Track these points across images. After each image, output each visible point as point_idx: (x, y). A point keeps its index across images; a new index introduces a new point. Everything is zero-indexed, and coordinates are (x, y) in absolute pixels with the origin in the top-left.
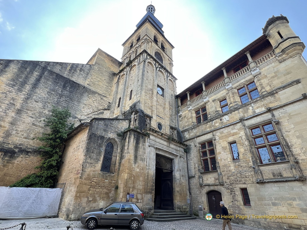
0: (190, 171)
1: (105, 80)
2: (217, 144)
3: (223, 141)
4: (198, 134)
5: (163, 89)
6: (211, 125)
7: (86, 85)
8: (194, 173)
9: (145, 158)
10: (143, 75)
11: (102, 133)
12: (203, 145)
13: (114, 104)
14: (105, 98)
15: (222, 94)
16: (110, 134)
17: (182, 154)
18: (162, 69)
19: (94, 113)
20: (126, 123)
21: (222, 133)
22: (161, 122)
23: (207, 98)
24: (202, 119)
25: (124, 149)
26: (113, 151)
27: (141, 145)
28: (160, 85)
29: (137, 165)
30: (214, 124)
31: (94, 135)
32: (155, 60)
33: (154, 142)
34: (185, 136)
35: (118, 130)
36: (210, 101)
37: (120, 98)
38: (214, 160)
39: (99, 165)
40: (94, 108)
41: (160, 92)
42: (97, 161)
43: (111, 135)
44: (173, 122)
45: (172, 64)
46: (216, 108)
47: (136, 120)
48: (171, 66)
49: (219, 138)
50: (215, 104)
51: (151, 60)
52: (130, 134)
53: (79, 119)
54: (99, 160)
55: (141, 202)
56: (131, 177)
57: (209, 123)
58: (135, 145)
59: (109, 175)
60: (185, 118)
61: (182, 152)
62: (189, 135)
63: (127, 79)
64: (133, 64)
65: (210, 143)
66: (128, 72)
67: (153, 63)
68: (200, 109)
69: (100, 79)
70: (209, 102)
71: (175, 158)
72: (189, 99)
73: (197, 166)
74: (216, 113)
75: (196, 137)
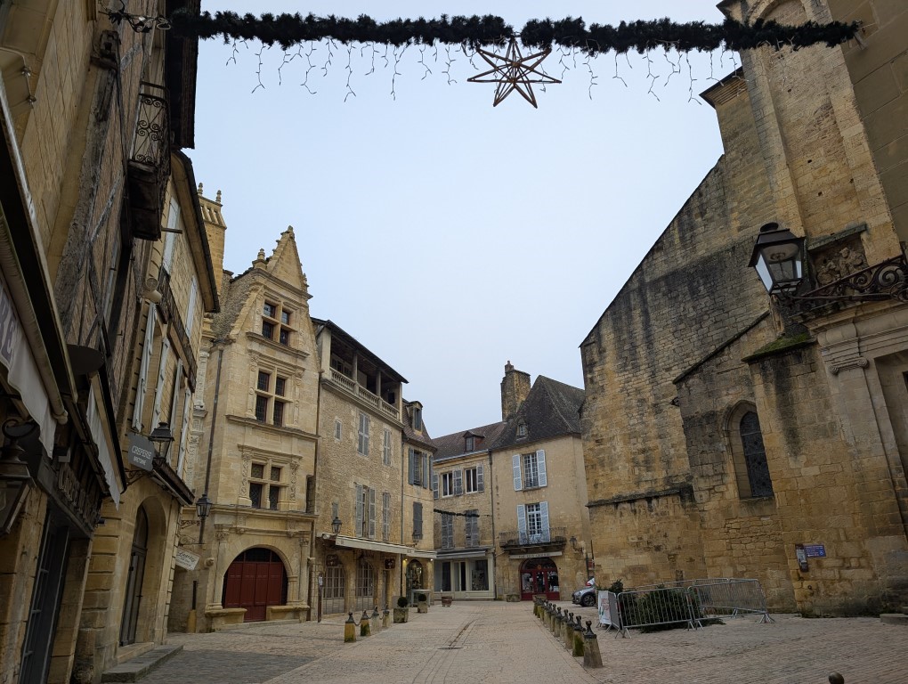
9: (833, 424)
11: (707, 405)
16: (727, 394)
27: (799, 388)
29: (804, 457)
31: (690, 422)
33: (857, 345)
39: (730, 488)
42: (722, 480)
43: (732, 397)
55: (864, 565)
58: (774, 397)
59: (766, 505)
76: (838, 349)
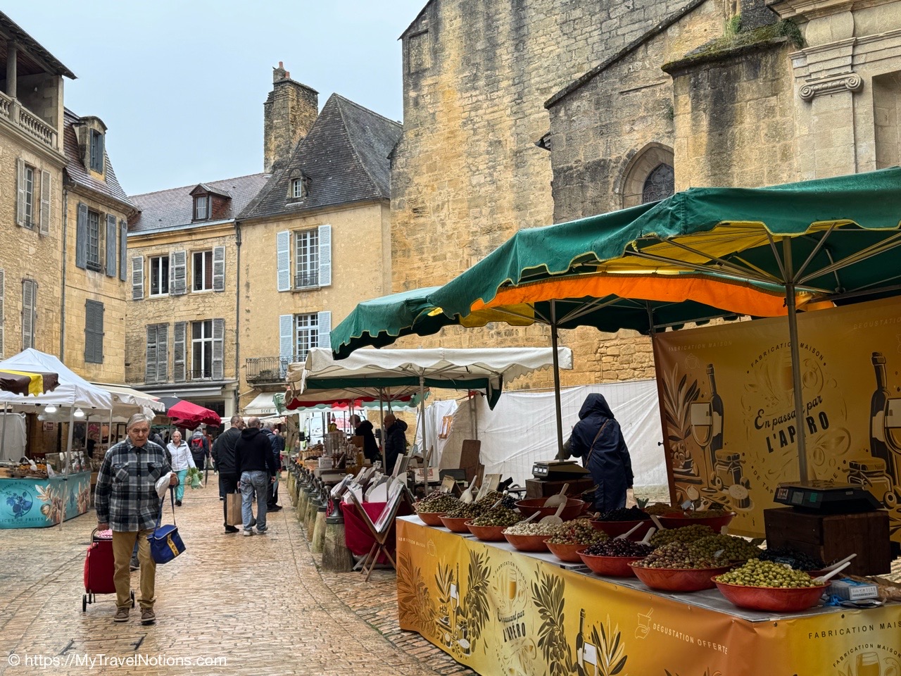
20: (709, 17)
76: (820, 57)
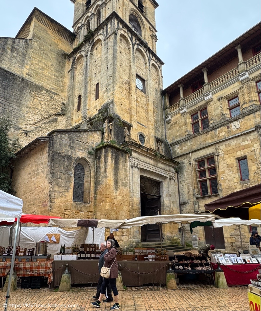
0: (182, 196)
1: (52, 65)
2: (220, 160)
3: (229, 157)
4: (194, 148)
5: (143, 81)
6: (214, 134)
7: (25, 76)
8: (187, 199)
9: (127, 183)
10: (114, 58)
11: (68, 151)
12: (200, 162)
13: (71, 106)
14: (55, 97)
15: (233, 88)
16: (79, 151)
17: (172, 175)
18: (141, 47)
19: (44, 121)
20: (98, 135)
21: (229, 145)
22: (143, 132)
23: (210, 95)
24: (200, 126)
25: (100, 171)
26: (84, 175)
27: (121, 166)
28: (139, 74)
29: (118, 192)
30: (217, 133)
31: (59, 155)
32: (130, 30)
33: (138, 161)
34: (176, 151)
35: (88, 146)
36: (214, 99)
37: (80, 96)
38: (214, 182)
39: (70, 194)
40: (42, 113)
41: (141, 86)
42: (67, 189)
43: (80, 154)
44: (159, 131)
45: (156, 36)
46: (222, 110)
47: (111, 130)
48: (154, 40)
49: (223, 152)
50: (221, 104)
51: (125, 31)
52: (106, 152)
53: (23, 131)
54: (69, 188)
55: (127, 235)
56: (113, 207)
57: (210, 132)
58: (113, 165)
59: (84, 206)
60: (176, 125)
61: (172, 172)
62: (182, 149)
63: (88, 64)
64: (97, 39)
65: (211, 159)
66: (89, 53)
67: (128, 35)
68: (199, 112)
69: (45, 64)
70: (212, 100)
71: (163, 180)
72: (182, 96)
73: (191, 189)
74: (222, 118)
75: (191, 152)
